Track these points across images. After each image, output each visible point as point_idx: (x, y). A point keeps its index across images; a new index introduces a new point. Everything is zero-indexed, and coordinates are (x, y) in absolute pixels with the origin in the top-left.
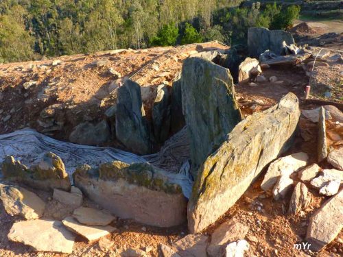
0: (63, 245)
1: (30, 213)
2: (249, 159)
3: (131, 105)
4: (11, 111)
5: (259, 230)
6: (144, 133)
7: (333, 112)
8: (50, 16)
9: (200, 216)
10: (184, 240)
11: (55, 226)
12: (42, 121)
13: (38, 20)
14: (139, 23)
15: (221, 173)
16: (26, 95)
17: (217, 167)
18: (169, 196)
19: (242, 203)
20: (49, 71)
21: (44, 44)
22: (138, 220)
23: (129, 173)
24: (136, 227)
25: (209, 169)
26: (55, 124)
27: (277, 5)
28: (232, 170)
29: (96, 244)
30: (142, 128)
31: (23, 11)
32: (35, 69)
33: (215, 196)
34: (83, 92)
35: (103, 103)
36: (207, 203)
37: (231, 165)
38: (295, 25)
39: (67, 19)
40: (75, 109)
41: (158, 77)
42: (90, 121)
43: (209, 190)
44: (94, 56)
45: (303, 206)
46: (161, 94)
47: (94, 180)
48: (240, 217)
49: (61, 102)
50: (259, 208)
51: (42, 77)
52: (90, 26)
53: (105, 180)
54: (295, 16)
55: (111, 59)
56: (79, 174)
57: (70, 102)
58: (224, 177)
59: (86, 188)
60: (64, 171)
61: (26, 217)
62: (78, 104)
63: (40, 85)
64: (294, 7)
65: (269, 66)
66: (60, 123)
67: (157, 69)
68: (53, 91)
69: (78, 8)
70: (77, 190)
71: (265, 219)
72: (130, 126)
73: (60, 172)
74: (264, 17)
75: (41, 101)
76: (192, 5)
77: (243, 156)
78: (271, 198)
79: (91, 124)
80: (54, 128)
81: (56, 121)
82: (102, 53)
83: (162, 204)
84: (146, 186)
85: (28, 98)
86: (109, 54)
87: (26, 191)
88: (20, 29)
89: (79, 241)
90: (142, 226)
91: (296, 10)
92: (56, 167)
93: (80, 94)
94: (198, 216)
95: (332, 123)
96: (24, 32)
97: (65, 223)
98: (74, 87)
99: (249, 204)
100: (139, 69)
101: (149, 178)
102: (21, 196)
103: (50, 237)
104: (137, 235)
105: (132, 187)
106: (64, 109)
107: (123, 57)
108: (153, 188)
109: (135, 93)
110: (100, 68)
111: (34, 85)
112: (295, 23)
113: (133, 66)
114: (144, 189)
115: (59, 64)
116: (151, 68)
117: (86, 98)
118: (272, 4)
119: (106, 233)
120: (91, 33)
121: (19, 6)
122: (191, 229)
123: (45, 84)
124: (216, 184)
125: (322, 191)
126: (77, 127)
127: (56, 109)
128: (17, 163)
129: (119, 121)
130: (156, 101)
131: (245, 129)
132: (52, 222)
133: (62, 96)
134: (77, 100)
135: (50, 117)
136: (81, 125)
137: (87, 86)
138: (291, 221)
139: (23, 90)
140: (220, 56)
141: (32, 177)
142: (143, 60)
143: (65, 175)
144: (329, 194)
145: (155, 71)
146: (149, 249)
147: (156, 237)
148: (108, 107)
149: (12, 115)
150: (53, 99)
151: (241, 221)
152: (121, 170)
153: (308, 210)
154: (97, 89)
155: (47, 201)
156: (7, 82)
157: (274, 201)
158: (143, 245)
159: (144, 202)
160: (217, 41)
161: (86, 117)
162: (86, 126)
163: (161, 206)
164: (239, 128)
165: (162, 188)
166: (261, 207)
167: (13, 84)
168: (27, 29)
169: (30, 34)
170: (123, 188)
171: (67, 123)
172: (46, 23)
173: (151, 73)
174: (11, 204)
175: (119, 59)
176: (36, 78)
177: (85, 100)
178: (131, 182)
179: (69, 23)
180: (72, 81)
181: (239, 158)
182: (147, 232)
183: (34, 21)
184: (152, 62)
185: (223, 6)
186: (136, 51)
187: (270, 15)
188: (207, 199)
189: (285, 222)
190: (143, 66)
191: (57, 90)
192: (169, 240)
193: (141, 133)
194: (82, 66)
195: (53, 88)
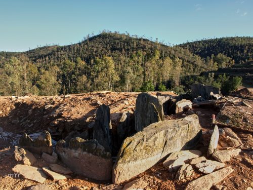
0: (39, 178)
1: (27, 161)
2: (155, 144)
3: (104, 120)
4: (34, 122)
5: (154, 186)
6: (110, 141)
7: (228, 131)
8: (73, 73)
9: (119, 173)
10: (108, 187)
11: (38, 170)
12: (51, 129)
13: (66, 75)
14: (129, 81)
15: (134, 148)
16: (45, 113)
17: (132, 143)
18: (104, 159)
19: (149, 172)
20: (62, 100)
21: (67, 90)
22: (85, 174)
23: (84, 144)
24: (83, 177)
25: (127, 143)
26: (57, 131)
27: (226, 76)
28: (142, 148)
29: (57, 182)
30: (109, 137)
31: (58, 69)
32: (54, 99)
33: (129, 162)
34: (78, 113)
35: (88, 120)
36: (124, 165)
37: (142, 144)
38: (239, 89)
39: (84, 75)
40: (70, 122)
41: (126, 108)
42: (78, 131)
43: (125, 156)
44: (90, 94)
45: (185, 176)
46: (124, 117)
47: (65, 149)
48: (145, 178)
49: (64, 118)
50: (158, 175)
51: (57, 103)
52: (96, 81)
53: (71, 149)
54: (239, 83)
55: (100, 96)
56: (59, 146)
57: (69, 118)
58: (136, 150)
59: (61, 154)
60: (51, 142)
61: (25, 163)
62: (73, 120)
63: (54, 108)
64: (237, 77)
65: (198, 106)
66: (60, 130)
67: (127, 104)
68: (61, 111)
69: (92, 70)
70: (56, 154)
71: (160, 181)
72: (102, 135)
73: (48, 142)
74: (217, 82)
75: (53, 116)
76: (167, 72)
77: (150, 140)
78: (167, 170)
79: (78, 133)
80: (57, 134)
81: (58, 129)
82: (96, 93)
83: (99, 165)
84: (92, 153)
85: (46, 114)
86: (100, 94)
87: (28, 152)
88: (53, 79)
89: (49, 179)
90: (86, 177)
91: (239, 80)
92: (47, 139)
93: (76, 114)
94: (118, 173)
95: (224, 137)
96: (56, 82)
97: (44, 169)
98: (73, 110)
99: (153, 172)
100: (116, 102)
101: (94, 148)
102: (25, 153)
103: (34, 174)
104: (82, 181)
105: (85, 153)
106: (64, 121)
107: (108, 95)
108: (95, 154)
109: (106, 113)
110: (92, 100)
111: (51, 107)
112: (239, 87)
113: (112, 101)
114: (91, 155)
115: (69, 97)
116: (123, 102)
117: (79, 116)
118: (223, 75)
119: (64, 178)
120: (97, 85)
121: (56, 66)
122: (113, 181)
123: (57, 107)
124: (130, 154)
125: (201, 170)
126: (70, 134)
127: (60, 121)
128: (28, 137)
129: (95, 131)
130: (120, 121)
131: (156, 127)
132: (37, 168)
133: (65, 114)
134: (73, 117)
135: (56, 126)
136: (73, 132)
137: (81, 110)
138: (176, 183)
139: (44, 110)
140: (171, 100)
141: (33, 146)
142: (120, 98)
143: (51, 144)
144: (205, 172)
145: (126, 104)
146: (85, 188)
147: (92, 184)
148: (90, 122)
149: (34, 124)
150: (60, 116)
151: (145, 180)
152: (80, 143)
153: (188, 179)
154: (87, 112)
155: (38, 159)
156: (36, 105)
157: (168, 172)
158: (83, 186)
159: (90, 163)
160: (172, 92)
161: (76, 127)
162: (75, 134)
163: (98, 166)
164: (152, 126)
165: (100, 154)
166: (160, 175)
167: (39, 106)
168: (58, 80)
169: (59, 83)
170: (80, 154)
171: (64, 131)
172: (70, 77)
173: (122, 105)
174: (19, 156)
175: (105, 96)
176: (53, 103)
177: (78, 118)
178: (84, 150)
179: (84, 78)
180: (73, 106)
181: (147, 141)
182: (88, 181)
183: (63, 76)
184: (125, 99)
185: (189, 74)
186: (116, 93)
187: (221, 81)
188: (124, 162)
189: (172, 184)
190: (118, 101)
191: (63, 110)
192: (99, 186)
193: (108, 140)
194: (81, 99)
195: (61, 110)
